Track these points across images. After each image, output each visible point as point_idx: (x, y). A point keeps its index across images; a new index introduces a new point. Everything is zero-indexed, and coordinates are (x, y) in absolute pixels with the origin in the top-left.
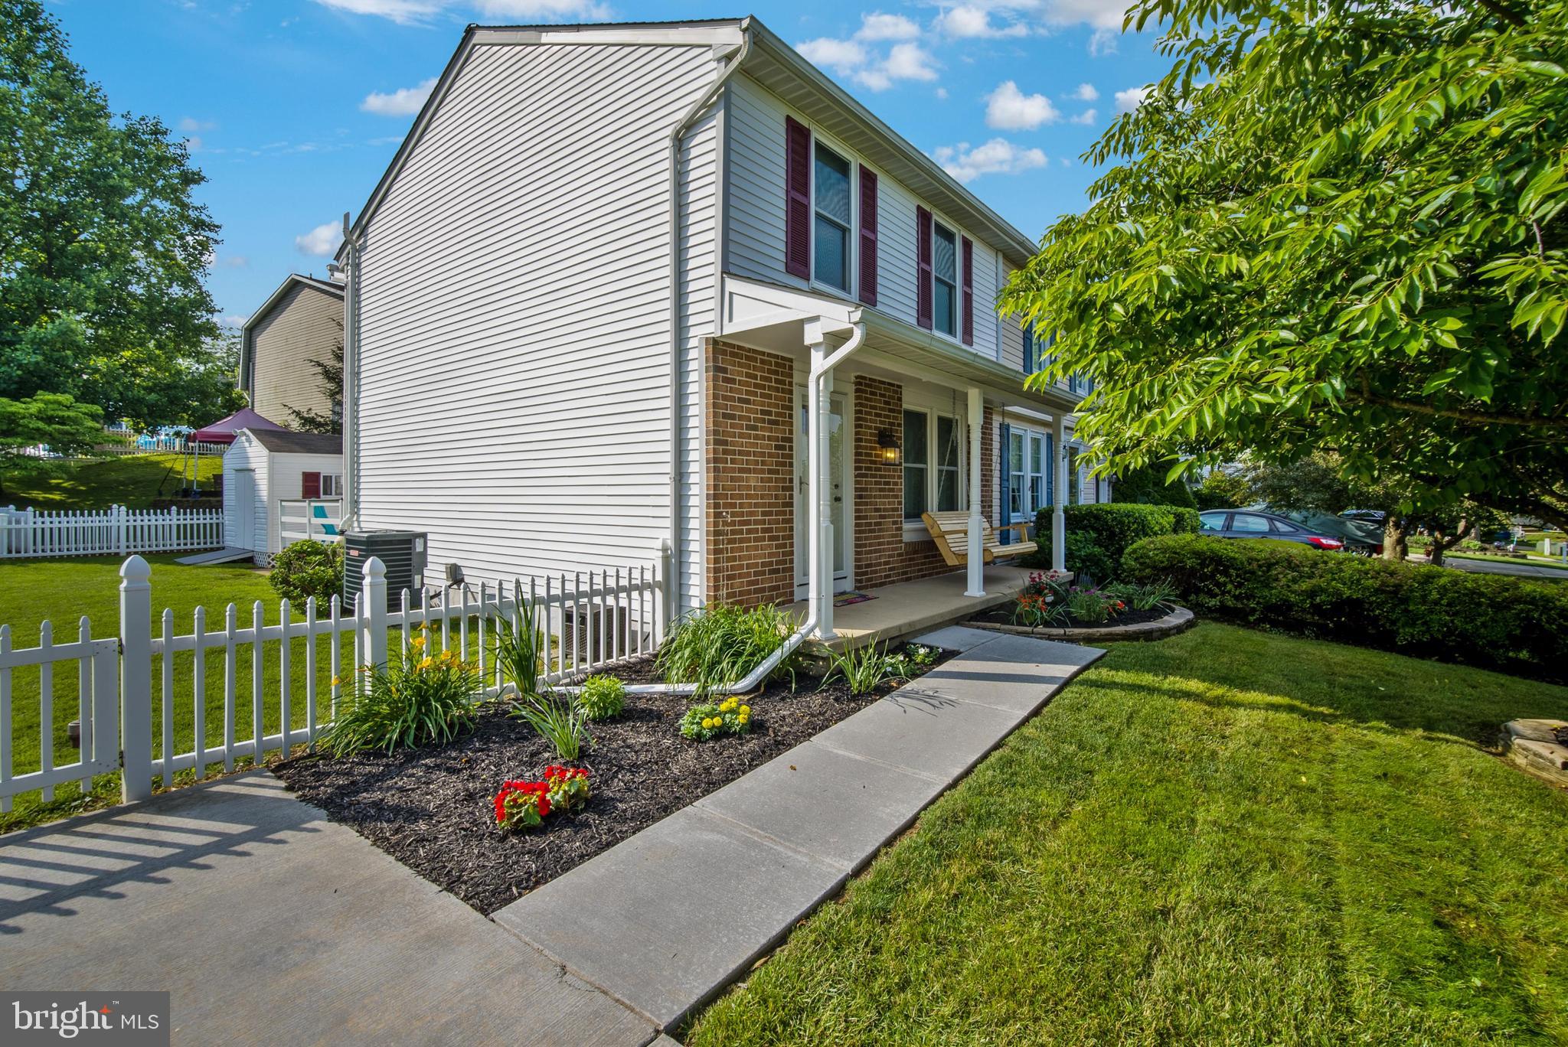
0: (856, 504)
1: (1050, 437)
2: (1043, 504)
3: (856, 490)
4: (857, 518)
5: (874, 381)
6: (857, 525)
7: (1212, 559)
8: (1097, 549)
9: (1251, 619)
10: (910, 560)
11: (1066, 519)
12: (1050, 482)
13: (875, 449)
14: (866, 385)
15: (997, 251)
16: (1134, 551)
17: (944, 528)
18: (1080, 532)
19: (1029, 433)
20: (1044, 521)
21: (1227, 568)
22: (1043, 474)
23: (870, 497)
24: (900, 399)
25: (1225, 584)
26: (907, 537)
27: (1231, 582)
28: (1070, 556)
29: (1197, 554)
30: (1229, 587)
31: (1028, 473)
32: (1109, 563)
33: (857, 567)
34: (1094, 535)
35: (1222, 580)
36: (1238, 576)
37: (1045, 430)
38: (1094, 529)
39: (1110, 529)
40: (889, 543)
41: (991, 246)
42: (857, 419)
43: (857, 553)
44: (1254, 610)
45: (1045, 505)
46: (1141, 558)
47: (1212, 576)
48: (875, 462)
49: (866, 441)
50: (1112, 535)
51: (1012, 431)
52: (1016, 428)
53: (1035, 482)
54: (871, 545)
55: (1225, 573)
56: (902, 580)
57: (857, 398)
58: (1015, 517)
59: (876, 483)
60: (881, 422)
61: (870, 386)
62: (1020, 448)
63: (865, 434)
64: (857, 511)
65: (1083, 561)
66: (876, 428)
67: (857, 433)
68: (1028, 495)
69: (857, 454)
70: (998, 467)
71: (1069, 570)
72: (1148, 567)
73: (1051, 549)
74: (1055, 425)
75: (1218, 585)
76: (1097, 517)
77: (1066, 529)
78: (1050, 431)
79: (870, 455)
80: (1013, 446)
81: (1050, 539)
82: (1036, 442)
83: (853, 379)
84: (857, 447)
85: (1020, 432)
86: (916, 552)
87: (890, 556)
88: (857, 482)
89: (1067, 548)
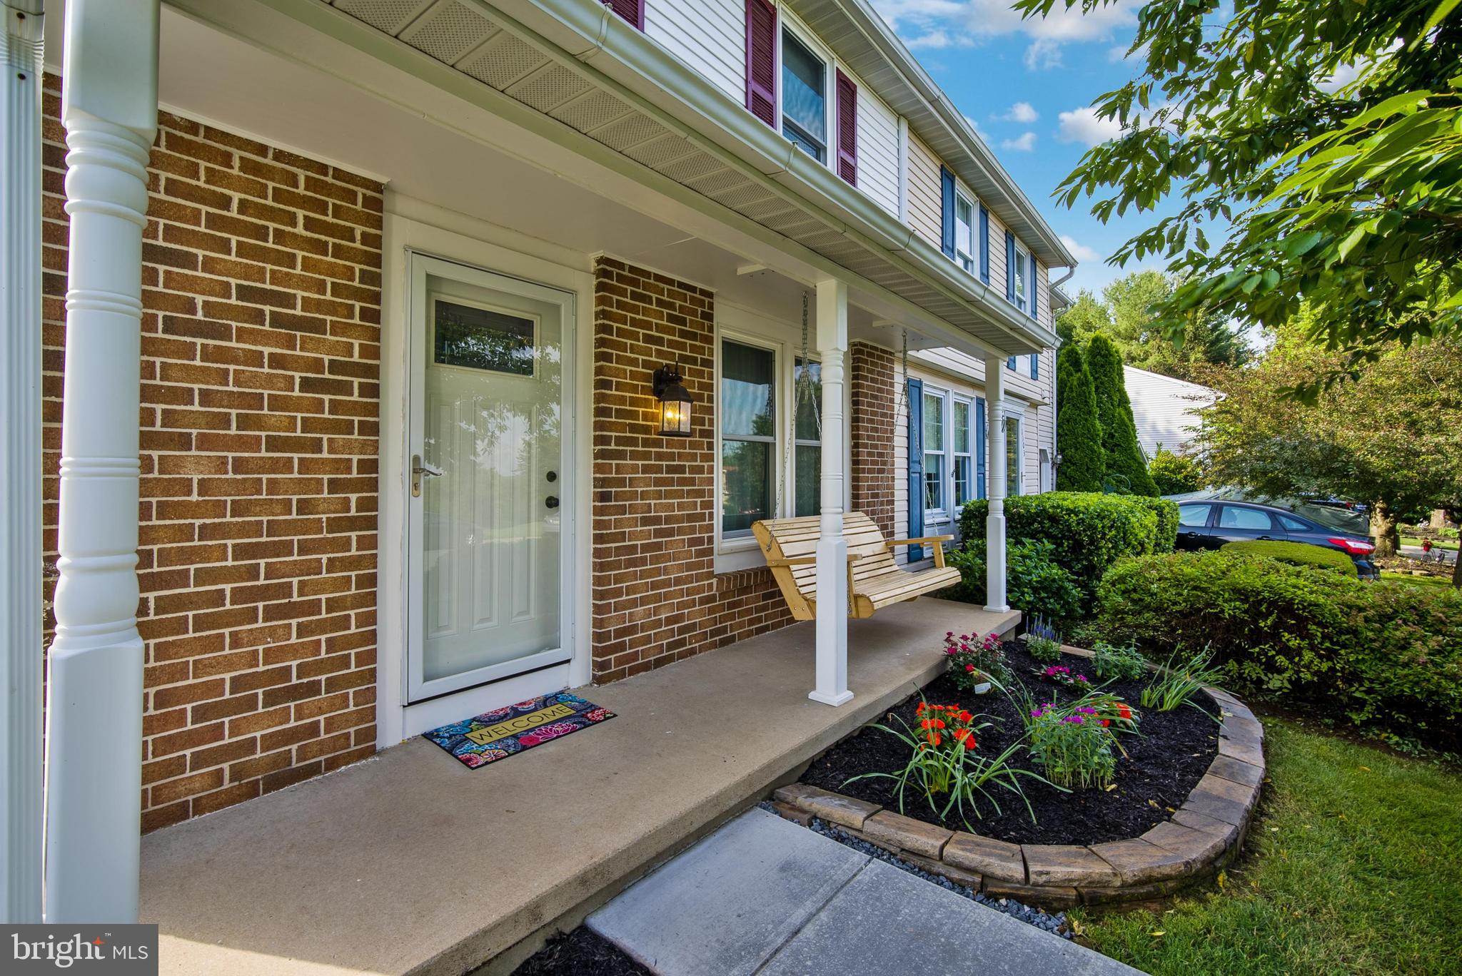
0: (597, 511)
1: (980, 403)
2: (973, 497)
3: (598, 482)
4: (598, 539)
5: (647, 274)
6: (597, 553)
7: (1272, 604)
8: (1056, 571)
9: (1357, 718)
10: (732, 605)
11: (1008, 521)
12: (981, 465)
13: (647, 403)
14: (621, 278)
15: (900, 115)
16: (1122, 579)
17: (788, 550)
18: (1027, 541)
19: (953, 395)
20: (974, 521)
21: (1302, 621)
22: (972, 453)
23: (634, 495)
24: (709, 317)
25: (1299, 652)
26: (722, 565)
27: (1312, 648)
28: (1014, 583)
29: (1241, 594)
30: (1308, 655)
31: (951, 452)
32: (1077, 592)
33: (598, 637)
34: (1049, 546)
35: (1294, 643)
36: (1324, 637)
37: (974, 393)
38: (1049, 536)
39: (1073, 536)
40: (678, 581)
41: (888, 104)
42: (600, 343)
43: (598, 609)
44: (1361, 704)
45: (974, 498)
46: (1132, 589)
47: (1274, 635)
48: (646, 430)
49: (619, 386)
50: (1077, 546)
51: (925, 390)
52: (931, 386)
53: (960, 465)
54: (630, 590)
55: (1301, 631)
56: (714, 645)
57: (600, 301)
58: (932, 516)
59: (646, 469)
60: (660, 354)
61: (634, 283)
62: (938, 418)
63: (617, 373)
64: (598, 525)
65: (1035, 591)
66: (646, 364)
67: (599, 371)
68: (951, 482)
69: (599, 412)
70: (904, 442)
71: (1013, 605)
72: (1147, 608)
73: (984, 572)
74: (988, 387)
75: (1286, 651)
76: (1054, 519)
77: (1008, 536)
78: (983, 395)
79: (634, 415)
80: (928, 410)
81: (982, 553)
82: (962, 409)
83: (593, 266)
84: (599, 398)
85: (939, 394)
86: (745, 590)
87: (681, 606)
88: (598, 468)
89: (1011, 570)
